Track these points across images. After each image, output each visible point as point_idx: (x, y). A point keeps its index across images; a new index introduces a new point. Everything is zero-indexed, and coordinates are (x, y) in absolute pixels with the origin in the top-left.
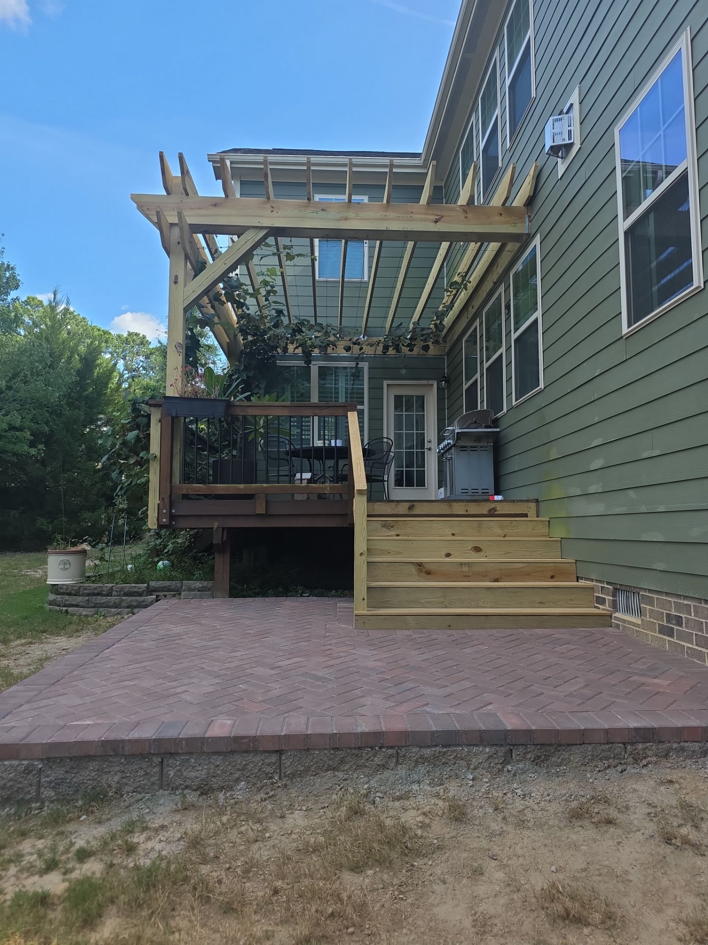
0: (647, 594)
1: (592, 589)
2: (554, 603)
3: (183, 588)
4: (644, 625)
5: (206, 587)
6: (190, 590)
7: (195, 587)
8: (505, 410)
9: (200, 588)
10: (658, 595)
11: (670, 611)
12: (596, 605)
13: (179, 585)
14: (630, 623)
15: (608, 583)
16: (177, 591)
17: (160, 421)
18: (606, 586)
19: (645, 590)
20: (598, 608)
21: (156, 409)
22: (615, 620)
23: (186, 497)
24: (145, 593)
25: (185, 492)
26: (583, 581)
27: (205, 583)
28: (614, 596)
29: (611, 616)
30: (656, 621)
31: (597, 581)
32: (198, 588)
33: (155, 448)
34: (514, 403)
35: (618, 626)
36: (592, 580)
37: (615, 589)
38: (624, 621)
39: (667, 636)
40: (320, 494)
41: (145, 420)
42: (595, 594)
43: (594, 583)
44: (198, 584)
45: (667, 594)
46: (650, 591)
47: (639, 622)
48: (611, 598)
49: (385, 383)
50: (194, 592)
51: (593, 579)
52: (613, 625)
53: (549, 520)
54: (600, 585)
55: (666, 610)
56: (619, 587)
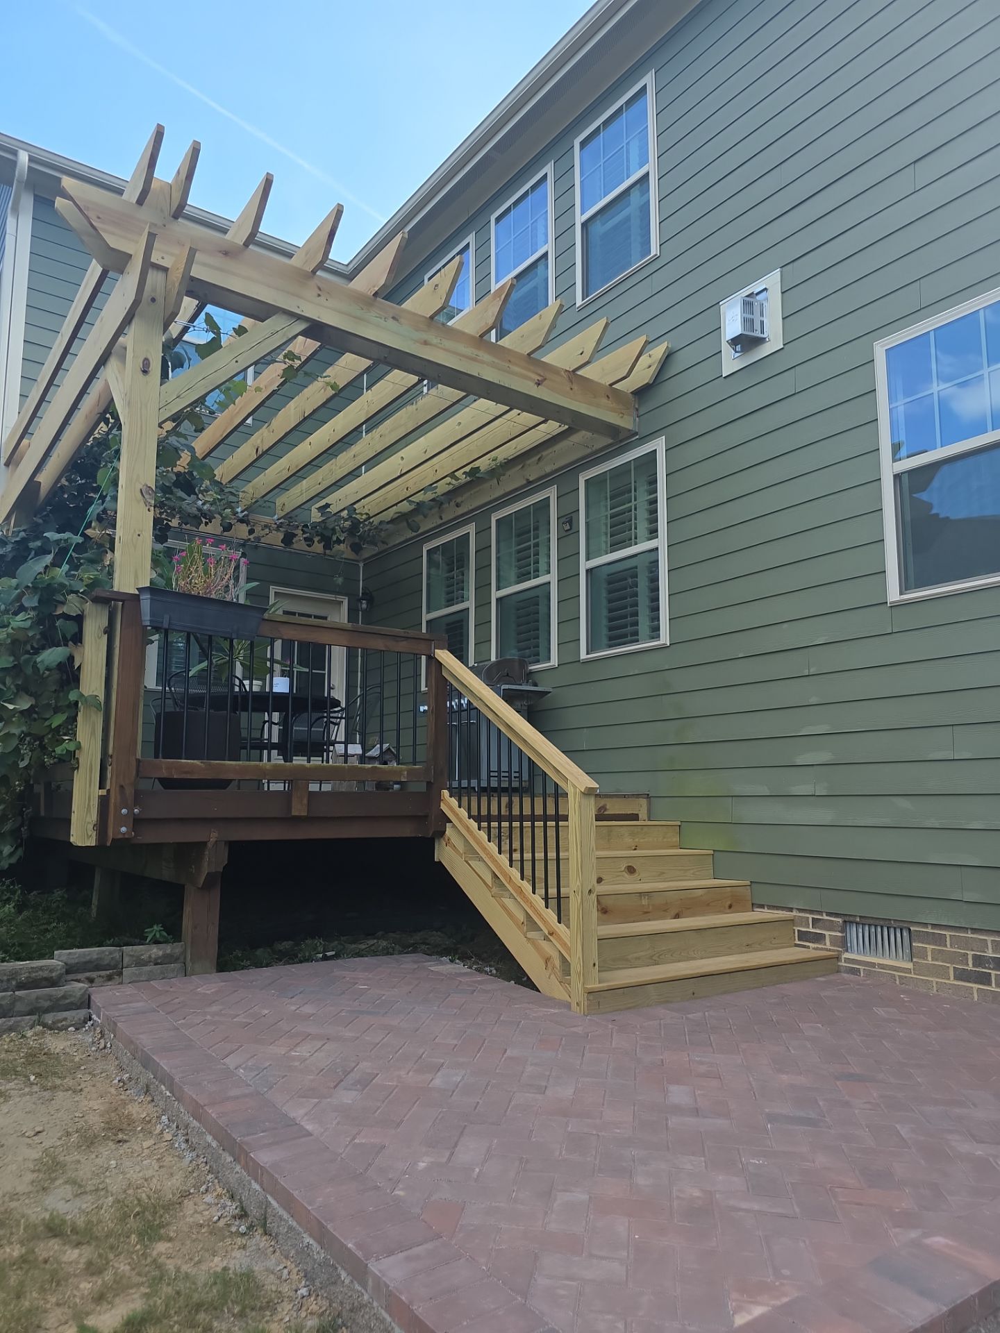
0: (929, 930)
1: (792, 920)
2: (759, 944)
3: (126, 960)
4: (918, 969)
5: (170, 956)
6: (140, 963)
7: (150, 957)
8: (554, 661)
9: (159, 958)
10: (957, 932)
11: (985, 952)
12: (797, 942)
13: (117, 955)
14: (882, 966)
15: (829, 914)
16: (115, 967)
17: (105, 633)
18: (825, 917)
19: (925, 925)
20: (808, 947)
21: (99, 607)
22: (849, 963)
23: (168, 783)
24: (63, 980)
25: (164, 774)
26: (766, 910)
27: (168, 949)
28: (843, 930)
29: (838, 958)
30: (948, 965)
31: (800, 910)
32: (156, 959)
33: (92, 683)
34: (583, 655)
35: (855, 972)
36: (791, 910)
37: (845, 922)
38: (873, 965)
39: (975, 983)
40: (380, 782)
41: (71, 627)
42: (796, 929)
43: (795, 913)
44: (156, 951)
45: (974, 930)
46: (934, 926)
47: (910, 966)
48: (840, 934)
49: (273, 589)
50: (146, 969)
51: (792, 908)
52: (843, 970)
53: (679, 823)
54: (811, 916)
55: (972, 950)
56: (858, 919)
